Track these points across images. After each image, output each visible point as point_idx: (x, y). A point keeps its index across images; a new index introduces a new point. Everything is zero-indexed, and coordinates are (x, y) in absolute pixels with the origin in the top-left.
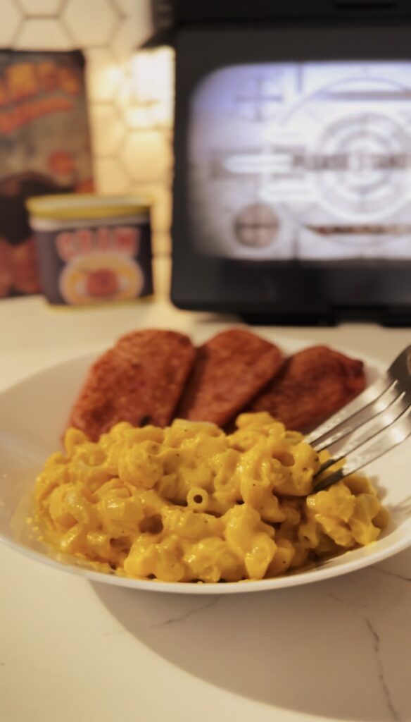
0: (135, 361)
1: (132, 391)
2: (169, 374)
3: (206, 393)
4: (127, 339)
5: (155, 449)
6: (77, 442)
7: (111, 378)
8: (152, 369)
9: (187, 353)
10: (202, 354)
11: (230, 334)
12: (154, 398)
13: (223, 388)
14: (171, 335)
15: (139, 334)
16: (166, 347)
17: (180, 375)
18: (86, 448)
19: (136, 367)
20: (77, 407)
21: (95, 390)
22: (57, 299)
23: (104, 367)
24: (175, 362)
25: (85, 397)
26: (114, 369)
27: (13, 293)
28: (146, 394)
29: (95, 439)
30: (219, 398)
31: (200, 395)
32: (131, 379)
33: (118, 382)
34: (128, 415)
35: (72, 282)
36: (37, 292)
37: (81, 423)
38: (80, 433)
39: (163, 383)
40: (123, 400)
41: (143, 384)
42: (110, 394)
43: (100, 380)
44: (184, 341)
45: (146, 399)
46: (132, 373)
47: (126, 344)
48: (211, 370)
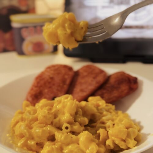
0: (51, 76)
1: (50, 87)
2: (64, 81)
3: (77, 89)
4: (49, 68)
5: (50, 109)
6: (27, 106)
7: (42, 82)
8: (58, 79)
9: (71, 73)
10: (77, 74)
11: (88, 67)
12: (58, 90)
13: (84, 87)
14: (65, 67)
15: (54, 66)
16: (63, 71)
17: (68, 82)
18: (30, 108)
19: (52, 78)
20: (29, 93)
21: (36, 87)
22: (21, 53)
23: (40, 78)
24: (66, 77)
25: (32, 89)
26: (43, 79)
27: (5, 50)
28: (55, 89)
29: (34, 105)
30: (82, 91)
31: (75, 89)
32: (49, 83)
33: (45, 84)
34: (48, 96)
35: (27, 46)
36: (14, 50)
37: (30, 99)
38: (28, 103)
39: (61, 85)
40: (46, 91)
41: (54, 85)
42: (41, 88)
43: (38, 83)
44: (70, 69)
45: (55, 90)
46: (50, 80)
47: (49, 70)
48: (80, 80)
